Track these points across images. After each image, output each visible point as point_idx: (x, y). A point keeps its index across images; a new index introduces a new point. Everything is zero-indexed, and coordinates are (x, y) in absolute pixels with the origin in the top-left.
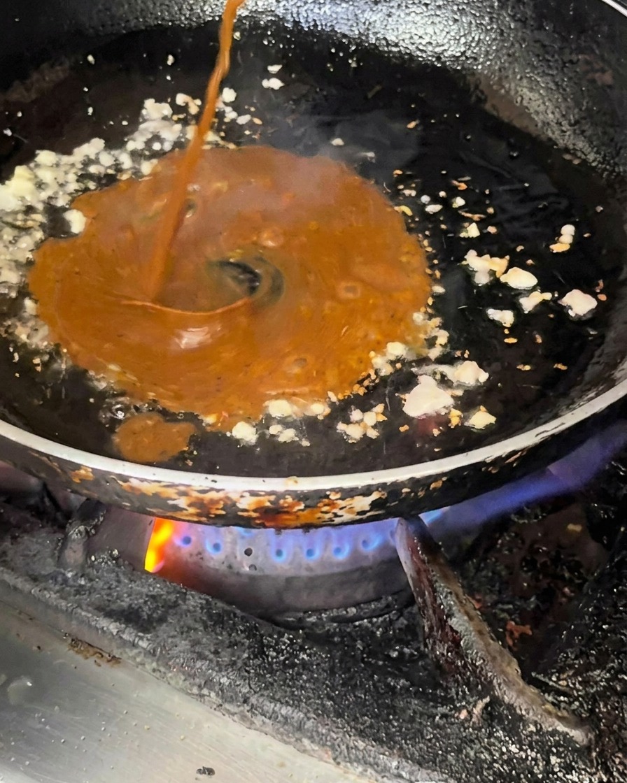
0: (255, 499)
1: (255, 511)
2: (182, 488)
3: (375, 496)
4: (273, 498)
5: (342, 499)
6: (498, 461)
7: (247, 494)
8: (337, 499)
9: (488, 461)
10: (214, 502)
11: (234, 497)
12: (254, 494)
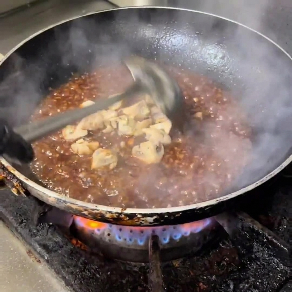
0: (111, 214)
1: (111, 218)
2: (85, 208)
3: (155, 217)
4: (117, 215)
5: (143, 217)
6: (201, 209)
7: (108, 212)
8: (141, 217)
9: (197, 208)
10: (96, 214)
11: (104, 213)
12: (110, 212)
